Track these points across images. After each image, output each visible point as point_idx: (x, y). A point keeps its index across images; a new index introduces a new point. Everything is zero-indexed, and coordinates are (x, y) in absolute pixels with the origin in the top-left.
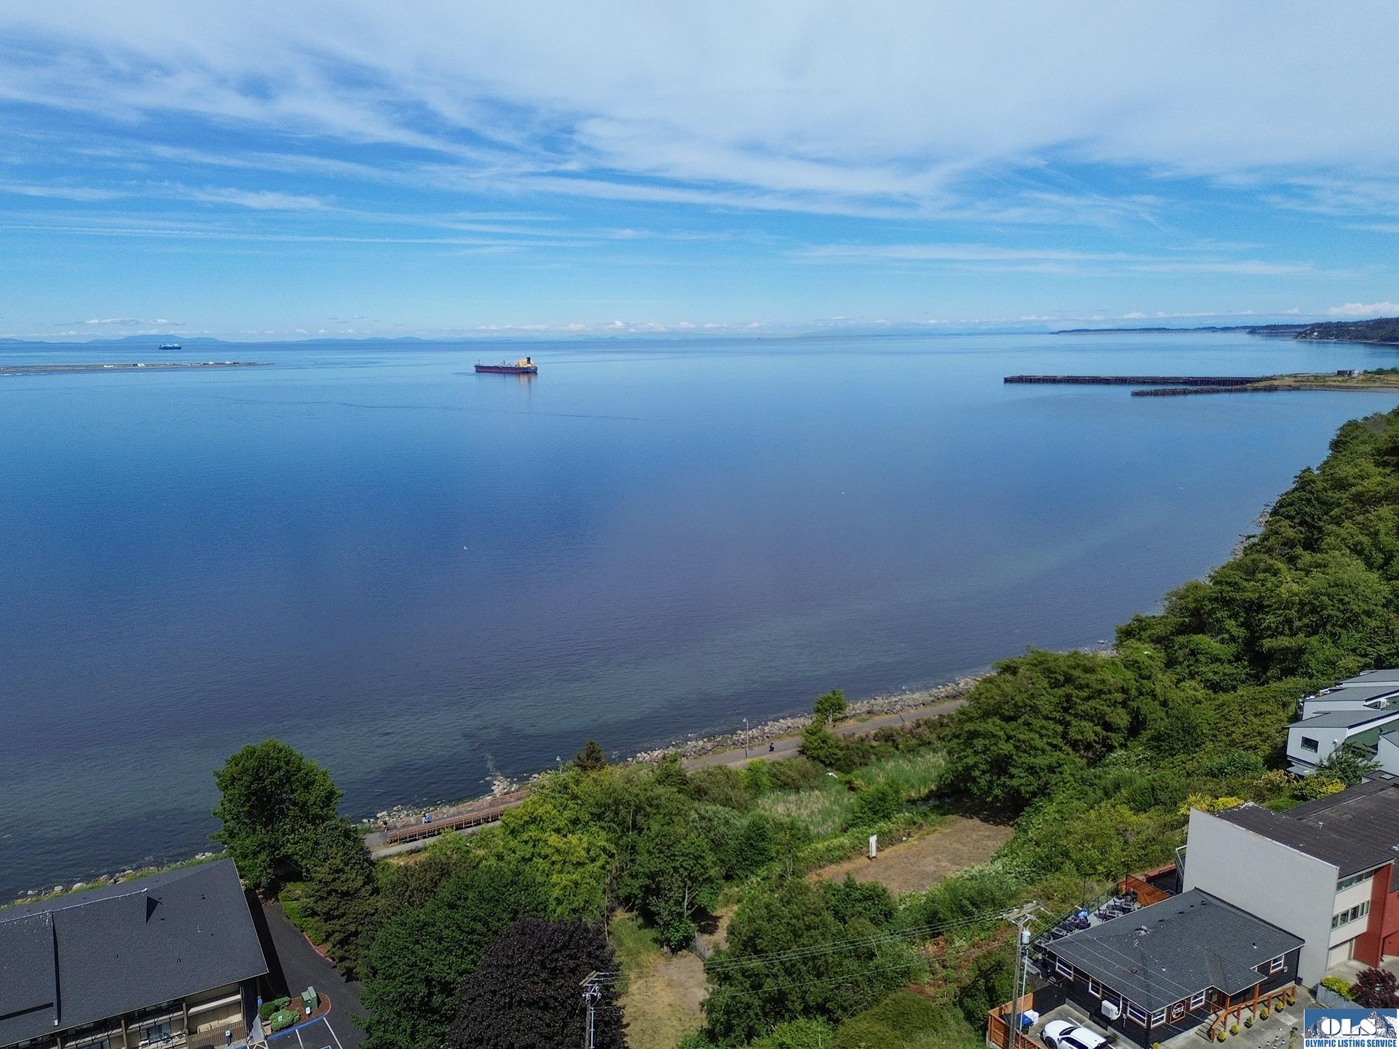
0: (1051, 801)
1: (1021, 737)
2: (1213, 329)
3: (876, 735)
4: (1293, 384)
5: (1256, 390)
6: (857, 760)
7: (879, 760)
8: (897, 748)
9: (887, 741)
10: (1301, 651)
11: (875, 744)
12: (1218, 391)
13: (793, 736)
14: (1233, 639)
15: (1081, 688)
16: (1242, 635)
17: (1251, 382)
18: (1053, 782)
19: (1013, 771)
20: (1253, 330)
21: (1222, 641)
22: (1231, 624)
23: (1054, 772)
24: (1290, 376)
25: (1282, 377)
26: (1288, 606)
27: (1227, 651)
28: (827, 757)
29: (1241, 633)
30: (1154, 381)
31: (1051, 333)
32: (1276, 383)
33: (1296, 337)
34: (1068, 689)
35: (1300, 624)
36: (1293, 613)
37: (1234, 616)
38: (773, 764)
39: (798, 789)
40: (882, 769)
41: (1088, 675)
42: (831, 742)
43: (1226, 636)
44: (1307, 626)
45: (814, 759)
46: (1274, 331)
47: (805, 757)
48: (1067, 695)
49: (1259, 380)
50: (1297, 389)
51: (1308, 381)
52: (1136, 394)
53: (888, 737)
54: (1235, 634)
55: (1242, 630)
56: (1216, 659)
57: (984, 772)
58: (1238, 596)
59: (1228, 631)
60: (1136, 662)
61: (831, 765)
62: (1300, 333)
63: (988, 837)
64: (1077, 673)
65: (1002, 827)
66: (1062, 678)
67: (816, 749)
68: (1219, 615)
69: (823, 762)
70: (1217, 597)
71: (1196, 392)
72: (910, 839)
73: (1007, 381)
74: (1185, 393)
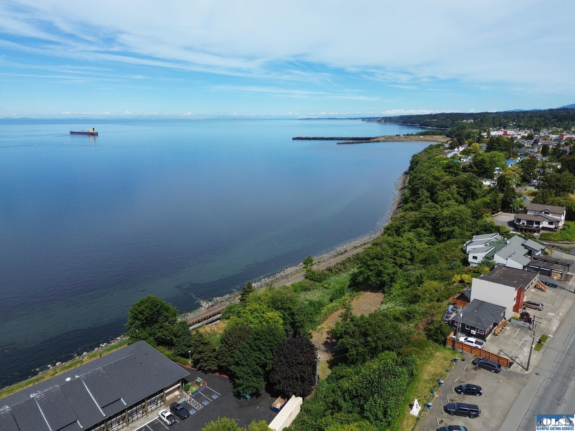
0: (396, 283)
1: (385, 264)
2: (350, 119)
3: (326, 269)
4: (385, 139)
5: (374, 142)
6: (323, 278)
7: (329, 277)
8: (332, 273)
9: (329, 271)
10: (453, 231)
11: (326, 272)
12: (362, 142)
13: (299, 273)
14: (428, 229)
15: (398, 248)
16: (431, 227)
17: (371, 139)
18: (396, 277)
19: (382, 275)
20: (363, 119)
21: (425, 230)
22: (427, 224)
23: (396, 275)
24: (382, 136)
25: (380, 137)
26: (446, 218)
27: (428, 232)
28: (315, 278)
29: (430, 227)
30: (342, 139)
31: (298, 120)
32: (379, 139)
33: (377, 122)
34: (395, 248)
35: (450, 223)
36: (447, 220)
37: (428, 222)
38: (300, 283)
39: (310, 290)
40: (331, 280)
41: (400, 244)
42: (315, 273)
43: (426, 228)
44: (451, 224)
45: (310, 279)
46: (370, 120)
47: (307, 279)
48: (395, 250)
49: (374, 138)
50: (386, 141)
51: (388, 138)
52: (338, 144)
53: (330, 270)
54: (429, 227)
55: (430, 226)
56: (425, 235)
57: (374, 277)
58: (430, 216)
59: (426, 227)
60: (409, 238)
61: (316, 281)
62: (378, 121)
63: (376, 296)
64: (397, 243)
65: (378, 293)
66: (392, 245)
67: (311, 276)
68: (424, 222)
69: (314, 280)
70: (424, 217)
71: (356, 143)
72: (353, 301)
73: (294, 139)
74: (353, 143)
